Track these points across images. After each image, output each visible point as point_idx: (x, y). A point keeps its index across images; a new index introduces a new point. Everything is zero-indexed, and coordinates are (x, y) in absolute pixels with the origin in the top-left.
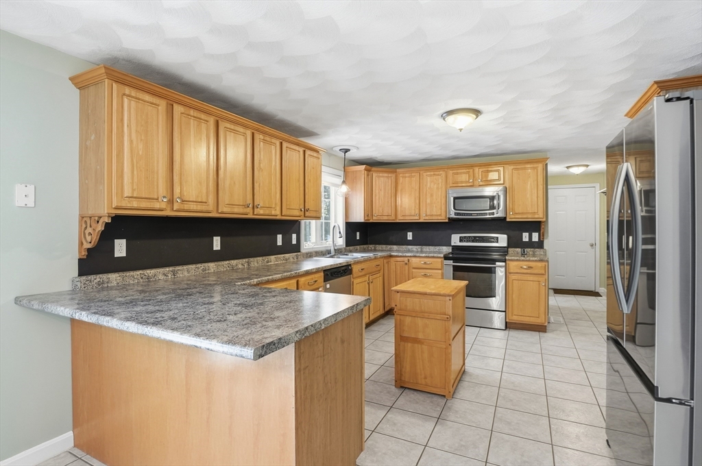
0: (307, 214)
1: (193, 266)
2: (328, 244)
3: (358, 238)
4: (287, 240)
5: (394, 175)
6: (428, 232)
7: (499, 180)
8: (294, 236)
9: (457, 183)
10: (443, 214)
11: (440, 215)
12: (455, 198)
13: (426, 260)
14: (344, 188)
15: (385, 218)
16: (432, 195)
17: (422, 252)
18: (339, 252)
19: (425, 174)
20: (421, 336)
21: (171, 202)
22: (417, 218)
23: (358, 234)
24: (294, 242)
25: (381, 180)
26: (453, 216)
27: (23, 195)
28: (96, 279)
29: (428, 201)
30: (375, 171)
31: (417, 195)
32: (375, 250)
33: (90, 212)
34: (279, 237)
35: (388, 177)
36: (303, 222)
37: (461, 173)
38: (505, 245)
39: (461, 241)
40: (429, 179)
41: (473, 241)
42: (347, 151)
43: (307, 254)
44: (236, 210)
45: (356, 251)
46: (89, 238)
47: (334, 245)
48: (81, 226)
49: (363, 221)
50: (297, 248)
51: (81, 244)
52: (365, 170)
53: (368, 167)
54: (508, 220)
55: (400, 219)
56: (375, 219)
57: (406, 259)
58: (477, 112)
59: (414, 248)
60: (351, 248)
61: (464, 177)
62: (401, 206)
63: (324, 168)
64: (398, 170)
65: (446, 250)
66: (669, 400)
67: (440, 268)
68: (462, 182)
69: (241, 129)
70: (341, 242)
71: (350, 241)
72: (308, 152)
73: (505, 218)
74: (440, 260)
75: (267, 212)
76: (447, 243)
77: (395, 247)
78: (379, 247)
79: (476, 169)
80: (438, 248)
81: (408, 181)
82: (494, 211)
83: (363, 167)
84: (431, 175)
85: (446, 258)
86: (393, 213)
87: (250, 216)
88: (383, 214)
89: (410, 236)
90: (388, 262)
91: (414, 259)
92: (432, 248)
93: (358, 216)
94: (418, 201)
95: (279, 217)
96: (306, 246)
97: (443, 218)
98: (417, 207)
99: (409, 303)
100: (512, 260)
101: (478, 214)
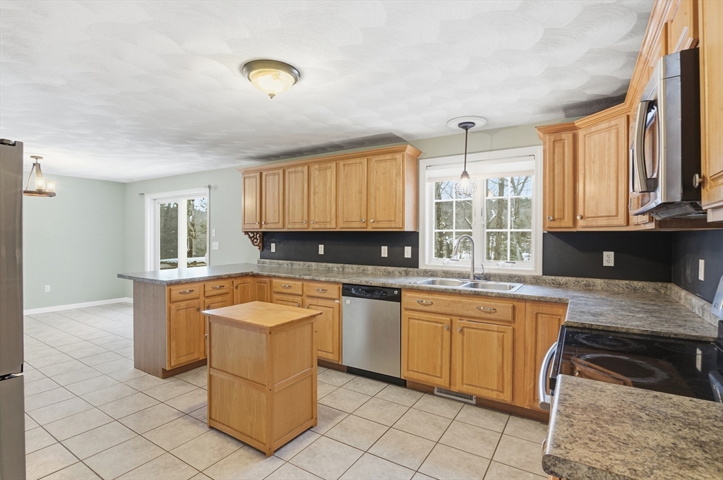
8: (408, 249)
15: (603, 222)
24: (408, 255)
34: (385, 248)
44: (296, 226)
50: (413, 263)
71: (552, 267)
72: (374, 159)
75: (322, 226)
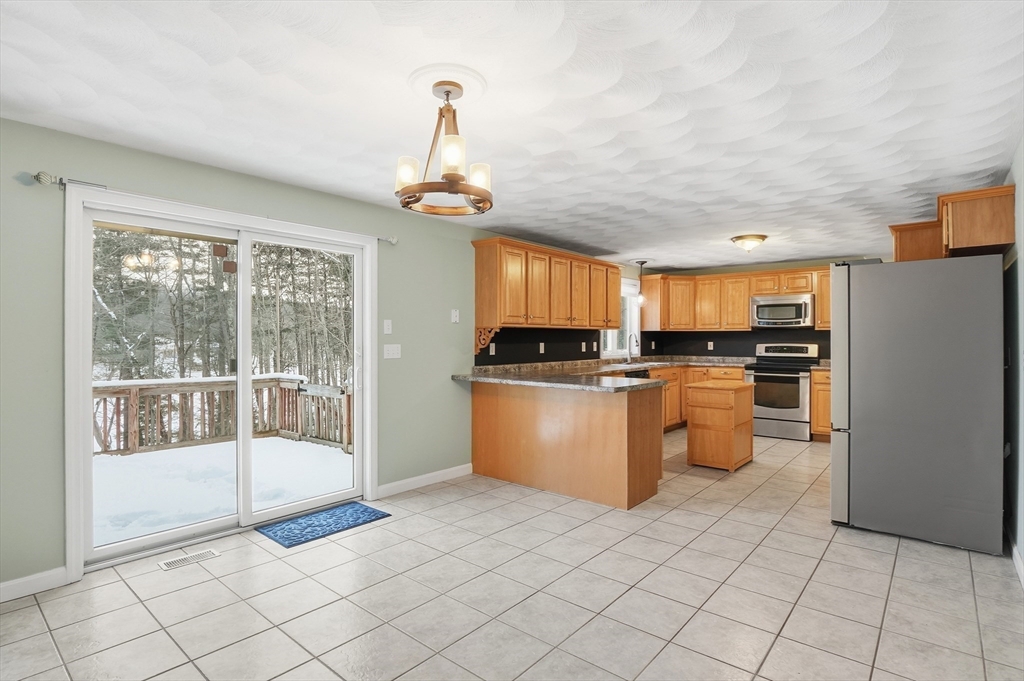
0: (609, 324)
1: (529, 365)
2: (624, 353)
3: (653, 348)
4: (589, 347)
5: (692, 283)
6: (730, 342)
7: (806, 287)
8: (595, 344)
9: (762, 290)
10: (746, 323)
11: (743, 324)
12: (758, 307)
13: (726, 370)
14: (641, 299)
15: (683, 327)
16: (733, 304)
17: (724, 362)
18: (634, 360)
19: (726, 281)
20: (709, 423)
21: (527, 317)
22: (717, 326)
23: (653, 343)
24: (595, 349)
25: (679, 288)
26: (756, 325)
27: (455, 316)
28: (484, 367)
29: (730, 309)
30: (673, 280)
31: (718, 303)
32: (672, 360)
33: (485, 326)
34: (584, 344)
35: (686, 285)
36: (602, 331)
37: (766, 280)
38: (816, 355)
39: (766, 351)
40: (730, 286)
41: (780, 352)
42: (643, 263)
43: (606, 361)
45: (651, 361)
46: (483, 342)
47: (630, 354)
48: (476, 333)
49: (659, 330)
50: (597, 355)
51: (477, 345)
52: (662, 278)
53: (665, 276)
54: (816, 329)
55: (699, 328)
56: (672, 328)
57: (705, 369)
58: (763, 237)
59: (715, 358)
60: (647, 357)
61: (769, 284)
62: (701, 314)
63: (623, 280)
64: (697, 277)
65: (751, 360)
66: (839, 430)
67: (741, 377)
68: (766, 290)
69: (564, 261)
70: (636, 351)
71: (645, 351)
72: (610, 270)
73: (814, 327)
74: (741, 370)
75: (580, 324)
76: (752, 354)
77: (694, 358)
78: (676, 357)
79: (782, 276)
80: (742, 358)
81: (708, 287)
82: (801, 320)
83: (660, 276)
84: (732, 283)
85: (748, 367)
86: (692, 321)
87: (569, 327)
88: (680, 323)
89: (711, 346)
90: (685, 372)
91: (713, 369)
92: (735, 359)
93: (655, 326)
94: (718, 309)
95: (588, 328)
96: (605, 355)
97: (746, 327)
98: (718, 315)
99: (700, 397)
100: (817, 370)
101: (783, 323)
